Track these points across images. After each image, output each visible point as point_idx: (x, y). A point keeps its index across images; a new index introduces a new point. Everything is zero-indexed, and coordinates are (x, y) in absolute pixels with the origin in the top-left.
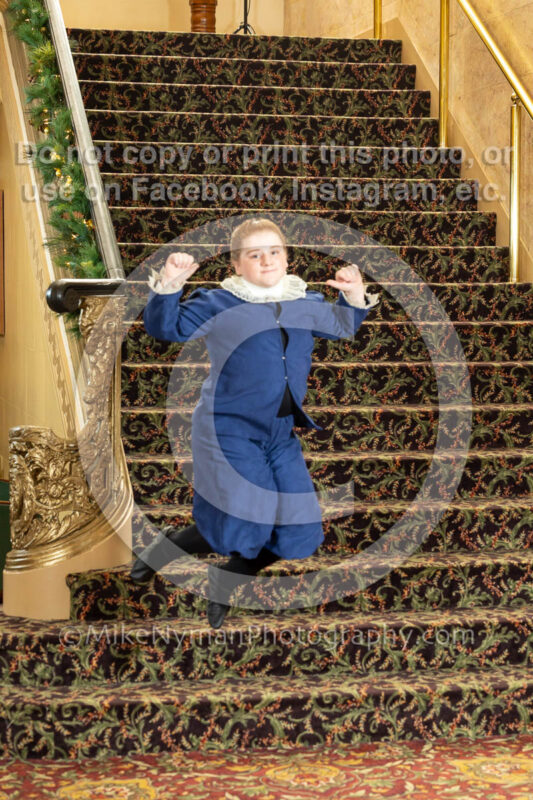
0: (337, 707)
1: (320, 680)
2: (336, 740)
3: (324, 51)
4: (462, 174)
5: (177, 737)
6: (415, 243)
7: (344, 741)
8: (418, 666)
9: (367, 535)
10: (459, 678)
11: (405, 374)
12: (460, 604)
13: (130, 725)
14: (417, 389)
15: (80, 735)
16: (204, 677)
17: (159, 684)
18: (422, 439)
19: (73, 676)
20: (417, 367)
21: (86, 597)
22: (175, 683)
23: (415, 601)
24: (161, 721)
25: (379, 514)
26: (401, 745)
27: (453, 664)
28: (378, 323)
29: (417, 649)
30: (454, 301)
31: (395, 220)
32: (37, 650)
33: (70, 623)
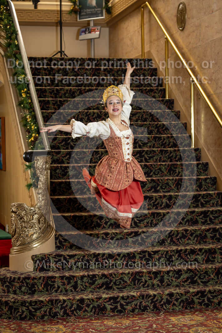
0: (129, 300)
1: (123, 291)
2: (129, 311)
4: (174, 108)
5: (72, 311)
6: (157, 134)
7: (132, 312)
8: (158, 285)
10: (173, 289)
11: (153, 182)
13: (56, 307)
14: (157, 187)
15: (38, 311)
16: (82, 290)
17: (66, 293)
18: (159, 205)
19: (35, 291)
20: (157, 179)
22: (71, 293)
24: (67, 305)
25: (143, 232)
26: (152, 313)
27: (171, 285)
28: (143, 164)
29: (158, 279)
30: (171, 155)
31: (149, 126)
32: (22, 282)
33: (34, 272)
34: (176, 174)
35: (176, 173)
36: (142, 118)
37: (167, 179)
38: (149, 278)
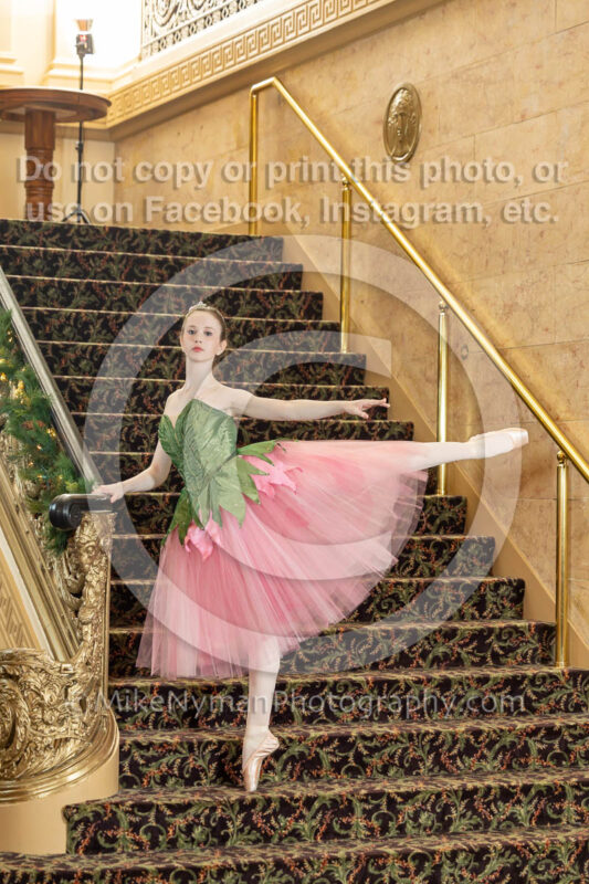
3: (205, 246)
9: (351, 759)
12: (452, 829)
14: (367, 606)
21: (85, 829)
23: (409, 827)
25: (364, 738)
29: (424, 876)
33: (71, 857)
34: (408, 570)
37: (396, 584)
38: (401, 873)
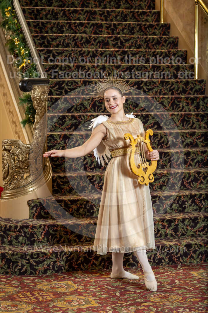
4: (170, 34)
5: (79, 265)
8: (172, 235)
10: (189, 240)
12: (186, 211)
13: (61, 260)
15: (40, 265)
16: (87, 241)
17: (69, 244)
18: (165, 144)
19: (34, 241)
21: (36, 209)
22: (75, 243)
23: (168, 210)
24: (73, 258)
26: (168, 266)
27: (185, 234)
29: (171, 228)
30: (173, 87)
31: (145, 53)
32: (19, 231)
33: (30, 220)
34: (180, 109)
35: (179, 107)
36: (135, 44)
37: (172, 115)
38: (162, 227)
